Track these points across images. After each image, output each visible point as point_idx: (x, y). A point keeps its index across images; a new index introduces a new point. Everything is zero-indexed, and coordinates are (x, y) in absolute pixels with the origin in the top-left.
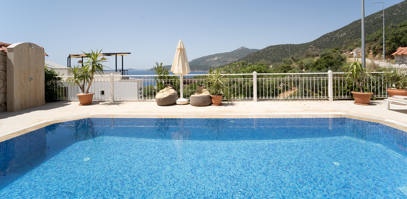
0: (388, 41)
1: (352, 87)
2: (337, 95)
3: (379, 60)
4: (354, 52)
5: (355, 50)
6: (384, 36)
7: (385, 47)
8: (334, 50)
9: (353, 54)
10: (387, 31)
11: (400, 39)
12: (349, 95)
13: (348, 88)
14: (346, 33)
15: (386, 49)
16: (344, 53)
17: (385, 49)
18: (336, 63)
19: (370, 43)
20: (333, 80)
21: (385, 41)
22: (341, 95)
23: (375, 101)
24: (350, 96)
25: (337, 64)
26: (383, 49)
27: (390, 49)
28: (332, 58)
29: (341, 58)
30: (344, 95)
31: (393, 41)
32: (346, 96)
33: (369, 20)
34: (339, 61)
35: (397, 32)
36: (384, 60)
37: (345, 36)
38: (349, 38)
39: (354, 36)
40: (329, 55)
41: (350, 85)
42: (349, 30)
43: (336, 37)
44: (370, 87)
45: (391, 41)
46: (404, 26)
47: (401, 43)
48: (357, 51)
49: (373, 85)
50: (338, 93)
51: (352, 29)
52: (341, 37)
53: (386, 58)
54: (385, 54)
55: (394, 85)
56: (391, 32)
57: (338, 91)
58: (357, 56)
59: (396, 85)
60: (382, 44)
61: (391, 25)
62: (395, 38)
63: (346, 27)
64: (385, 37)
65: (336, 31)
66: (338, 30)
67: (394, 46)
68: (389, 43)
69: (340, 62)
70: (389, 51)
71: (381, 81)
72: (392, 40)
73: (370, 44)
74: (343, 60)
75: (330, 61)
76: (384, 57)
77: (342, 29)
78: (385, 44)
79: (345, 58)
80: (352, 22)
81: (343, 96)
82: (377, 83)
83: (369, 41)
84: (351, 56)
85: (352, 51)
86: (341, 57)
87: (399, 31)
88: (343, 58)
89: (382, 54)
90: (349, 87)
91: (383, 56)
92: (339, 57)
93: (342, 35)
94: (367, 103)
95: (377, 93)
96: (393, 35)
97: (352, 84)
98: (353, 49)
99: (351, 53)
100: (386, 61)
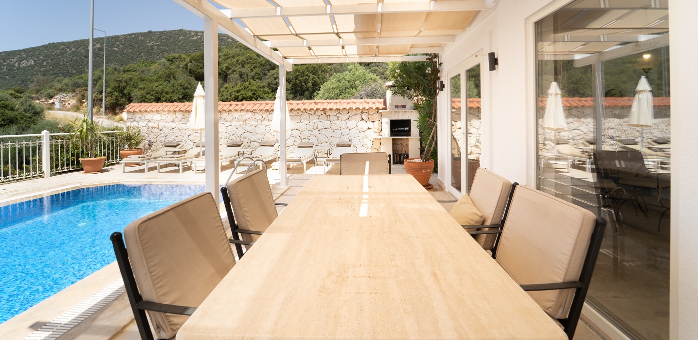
0: (109, 89)
1: (78, 154)
2: (57, 166)
3: (97, 116)
4: (56, 100)
5: (57, 96)
6: (104, 81)
7: (106, 97)
8: (13, 92)
9: (53, 103)
10: (108, 74)
11: (125, 88)
12: (74, 164)
13: (73, 155)
14: (35, 61)
15: (107, 100)
16: (35, 100)
17: (105, 100)
18: (23, 118)
19: (83, 88)
20: (51, 146)
21: (106, 89)
22: (63, 166)
23: (107, 168)
24: (75, 166)
25: (26, 120)
26: (102, 100)
27: (111, 102)
28: (12, 109)
29: (32, 109)
30: (68, 165)
31: (116, 91)
32: (71, 167)
33: (78, 48)
34: (30, 115)
35: (121, 79)
36: (104, 116)
37: (32, 67)
38: (40, 71)
39: (52, 70)
40: (7, 103)
41: (76, 151)
42: (42, 58)
43: (10, 66)
44: (101, 151)
45: (113, 89)
46: (128, 71)
47: (125, 94)
48: (62, 99)
49: (105, 148)
50: (59, 164)
51: (46, 57)
52: (24, 67)
53: (106, 113)
54: (106, 108)
55: (126, 146)
56: (113, 77)
57: (59, 162)
58: (62, 107)
59: (129, 145)
60: (101, 93)
61: (113, 66)
62: (119, 87)
63: (34, 49)
64: (106, 82)
65: (11, 52)
66: (15, 51)
67: (116, 96)
68: (111, 92)
69: (30, 118)
70: (110, 104)
71: (113, 142)
72: (115, 89)
73: (84, 90)
74: (37, 113)
75: (10, 114)
76: (104, 112)
77: (24, 50)
78: (106, 92)
79: (42, 110)
80: (47, 43)
81: (65, 167)
82: (108, 146)
83: (82, 84)
84: (51, 107)
85: (51, 97)
86: (34, 108)
87: (123, 78)
88: (38, 110)
89: (101, 107)
90: (74, 153)
91: (103, 109)
92: (28, 108)
93: (24, 63)
94: (99, 170)
95: (108, 158)
96: (116, 81)
97: (78, 149)
98: (55, 95)
99: (51, 101)
100: (107, 117)
